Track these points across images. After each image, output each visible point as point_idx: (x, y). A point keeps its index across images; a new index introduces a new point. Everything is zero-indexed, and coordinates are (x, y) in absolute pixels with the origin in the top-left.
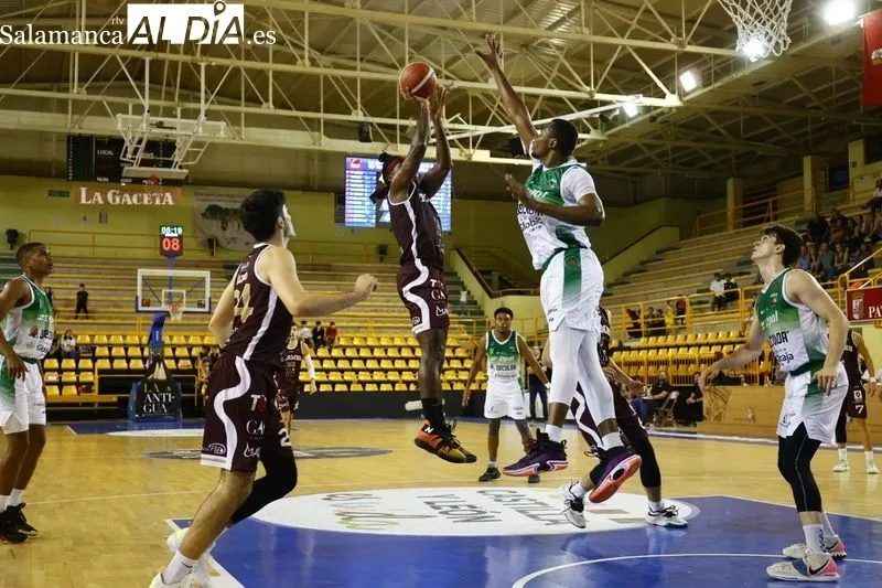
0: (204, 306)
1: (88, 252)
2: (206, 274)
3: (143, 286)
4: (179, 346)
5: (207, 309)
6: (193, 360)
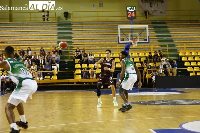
0: (146, 40)
1: (96, 19)
2: (147, 26)
3: (121, 32)
4: (135, 57)
5: (147, 41)
6: (142, 63)
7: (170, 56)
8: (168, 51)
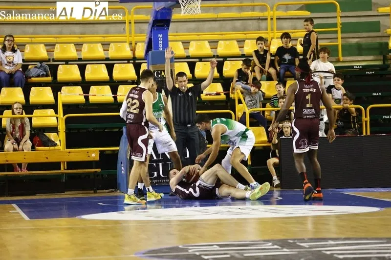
7: (349, 50)
8: (339, 29)
